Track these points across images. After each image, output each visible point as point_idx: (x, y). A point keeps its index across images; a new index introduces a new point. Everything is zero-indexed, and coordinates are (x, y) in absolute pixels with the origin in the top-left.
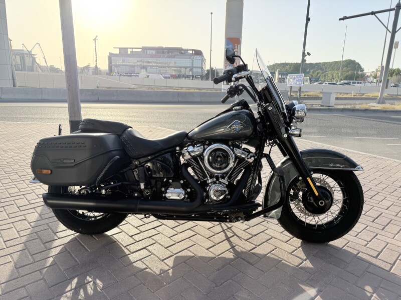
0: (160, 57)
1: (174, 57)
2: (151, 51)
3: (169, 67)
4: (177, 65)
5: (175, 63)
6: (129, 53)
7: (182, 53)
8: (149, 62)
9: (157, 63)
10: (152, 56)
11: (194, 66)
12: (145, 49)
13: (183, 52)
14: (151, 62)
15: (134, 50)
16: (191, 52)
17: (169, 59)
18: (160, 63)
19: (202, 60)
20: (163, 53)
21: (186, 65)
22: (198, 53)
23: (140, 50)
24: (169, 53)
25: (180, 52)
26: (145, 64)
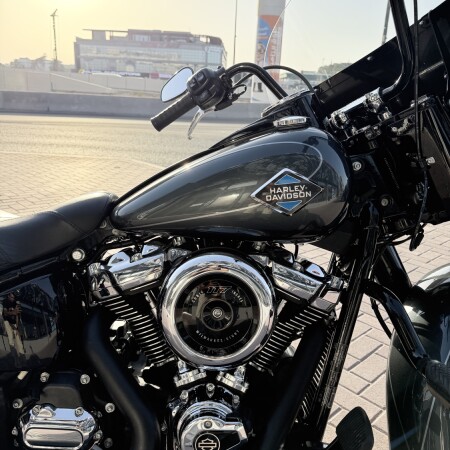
0: (155, 47)
1: (178, 47)
2: (142, 37)
3: (169, 62)
4: (183, 59)
5: (179, 57)
6: (108, 38)
7: (190, 41)
8: (138, 54)
9: (151, 56)
10: (143, 45)
11: (209, 62)
12: (131, 32)
13: (191, 39)
14: (142, 54)
15: (115, 34)
16: (203, 40)
17: (168, 50)
18: (155, 56)
19: (222, 52)
20: (161, 39)
21: (196, 61)
22: (216, 41)
23: (125, 35)
24: (170, 39)
25: (188, 39)
26: (132, 57)
